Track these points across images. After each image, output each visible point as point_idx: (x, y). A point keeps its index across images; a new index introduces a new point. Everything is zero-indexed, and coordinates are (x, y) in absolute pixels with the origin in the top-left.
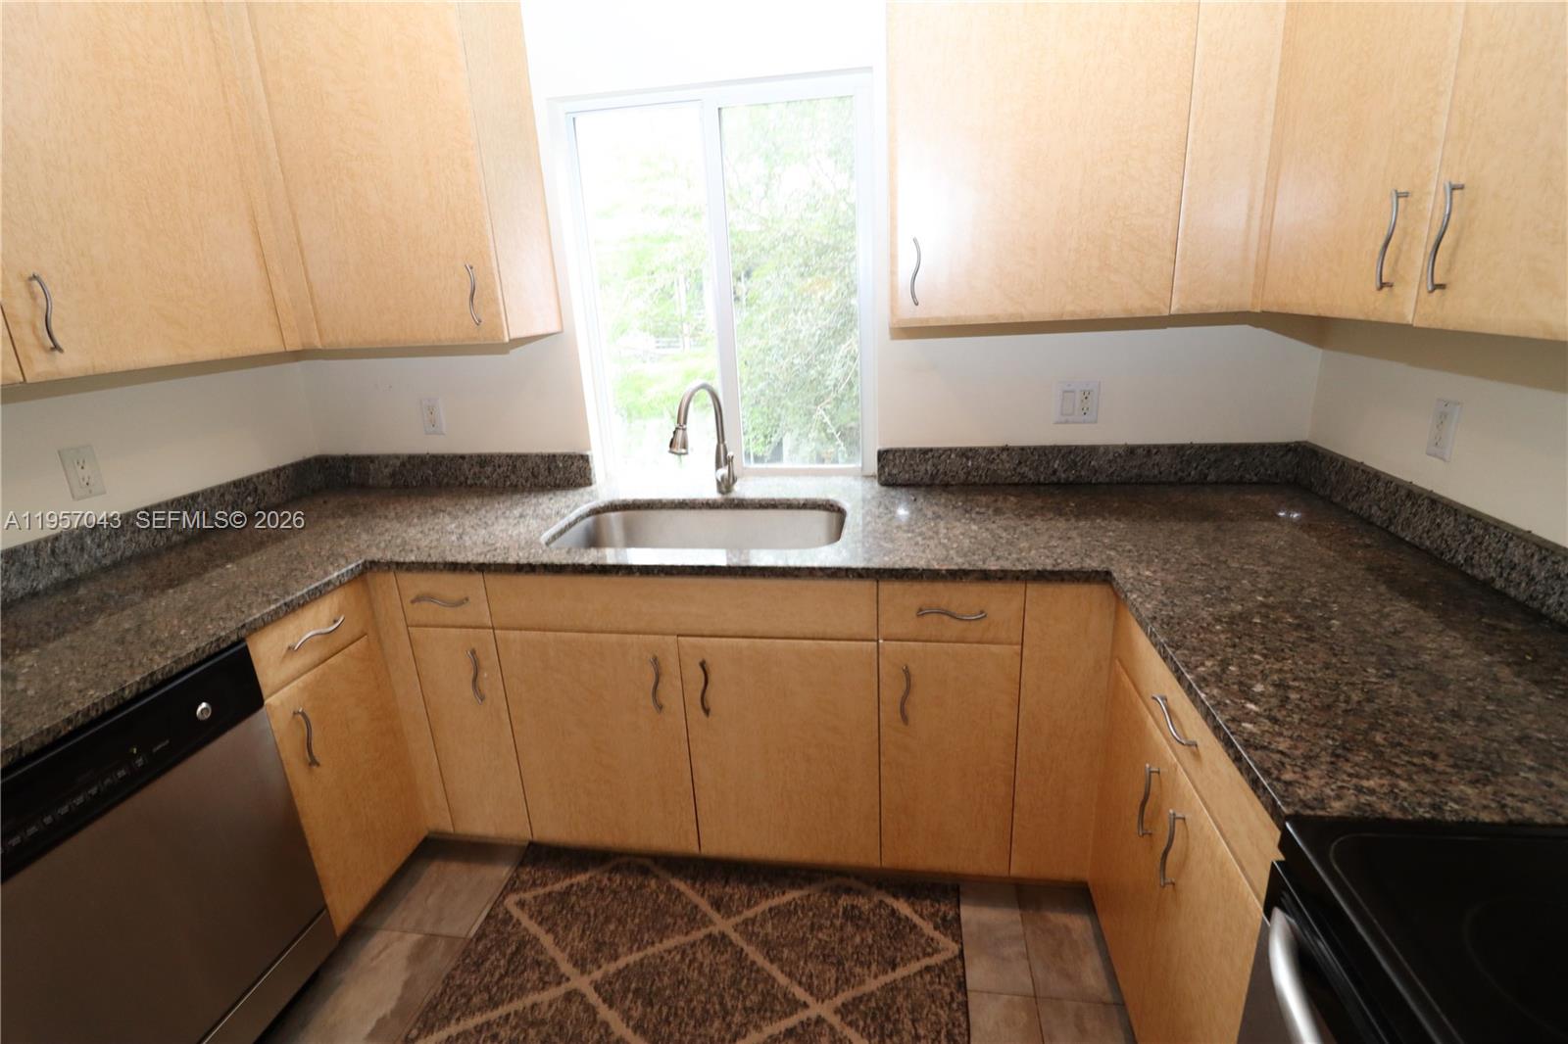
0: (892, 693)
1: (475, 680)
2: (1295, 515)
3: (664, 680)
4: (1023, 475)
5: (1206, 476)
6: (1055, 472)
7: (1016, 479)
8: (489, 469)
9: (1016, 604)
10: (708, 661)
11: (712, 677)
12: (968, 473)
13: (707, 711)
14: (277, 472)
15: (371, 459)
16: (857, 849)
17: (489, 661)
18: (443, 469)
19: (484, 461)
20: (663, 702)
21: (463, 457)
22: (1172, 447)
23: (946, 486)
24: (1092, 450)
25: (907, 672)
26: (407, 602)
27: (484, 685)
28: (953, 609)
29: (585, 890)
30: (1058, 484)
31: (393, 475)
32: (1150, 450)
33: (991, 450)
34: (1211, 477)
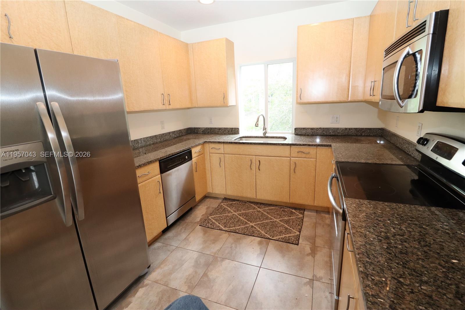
0: (292, 167)
1: (220, 163)
2: (382, 142)
3: (252, 164)
4: (323, 133)
5: (362, 134)
6: (330, 133)
7: (322, 134)
8: (220, 130)
9: (315, 151)
10: (260, 161)
11: (261, 164)
12: (313, 133)
13: (259, 170)
14: (185, 129)
15: (199, 128)
16: (285, 199)
17: (222, 160)
18: (212, 130)
19: (220, 129)
20: (252, 168)
21: (216, 128)
22: (354, 128)
23: (308, 135)
24: (338, 129)
25: (295, 163)
26: (210, 149)
27: (221, 164)
28: (304, 151)
29: (235, 204)
30: (331, 136)
31: (203, 131)
32: (350, 129)
33: (317, 128)
34: (363, 135)
